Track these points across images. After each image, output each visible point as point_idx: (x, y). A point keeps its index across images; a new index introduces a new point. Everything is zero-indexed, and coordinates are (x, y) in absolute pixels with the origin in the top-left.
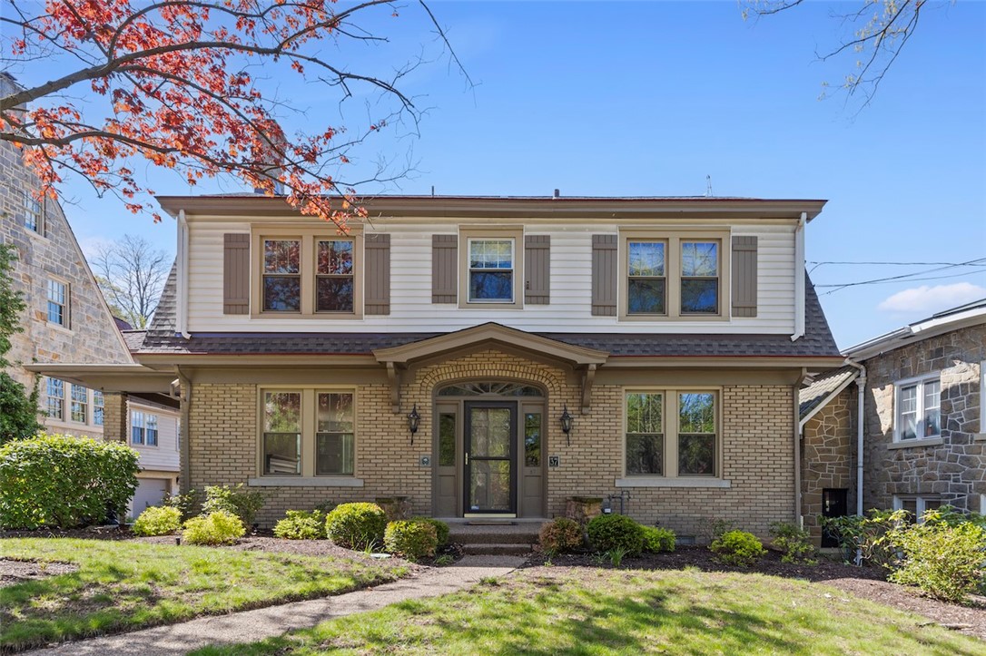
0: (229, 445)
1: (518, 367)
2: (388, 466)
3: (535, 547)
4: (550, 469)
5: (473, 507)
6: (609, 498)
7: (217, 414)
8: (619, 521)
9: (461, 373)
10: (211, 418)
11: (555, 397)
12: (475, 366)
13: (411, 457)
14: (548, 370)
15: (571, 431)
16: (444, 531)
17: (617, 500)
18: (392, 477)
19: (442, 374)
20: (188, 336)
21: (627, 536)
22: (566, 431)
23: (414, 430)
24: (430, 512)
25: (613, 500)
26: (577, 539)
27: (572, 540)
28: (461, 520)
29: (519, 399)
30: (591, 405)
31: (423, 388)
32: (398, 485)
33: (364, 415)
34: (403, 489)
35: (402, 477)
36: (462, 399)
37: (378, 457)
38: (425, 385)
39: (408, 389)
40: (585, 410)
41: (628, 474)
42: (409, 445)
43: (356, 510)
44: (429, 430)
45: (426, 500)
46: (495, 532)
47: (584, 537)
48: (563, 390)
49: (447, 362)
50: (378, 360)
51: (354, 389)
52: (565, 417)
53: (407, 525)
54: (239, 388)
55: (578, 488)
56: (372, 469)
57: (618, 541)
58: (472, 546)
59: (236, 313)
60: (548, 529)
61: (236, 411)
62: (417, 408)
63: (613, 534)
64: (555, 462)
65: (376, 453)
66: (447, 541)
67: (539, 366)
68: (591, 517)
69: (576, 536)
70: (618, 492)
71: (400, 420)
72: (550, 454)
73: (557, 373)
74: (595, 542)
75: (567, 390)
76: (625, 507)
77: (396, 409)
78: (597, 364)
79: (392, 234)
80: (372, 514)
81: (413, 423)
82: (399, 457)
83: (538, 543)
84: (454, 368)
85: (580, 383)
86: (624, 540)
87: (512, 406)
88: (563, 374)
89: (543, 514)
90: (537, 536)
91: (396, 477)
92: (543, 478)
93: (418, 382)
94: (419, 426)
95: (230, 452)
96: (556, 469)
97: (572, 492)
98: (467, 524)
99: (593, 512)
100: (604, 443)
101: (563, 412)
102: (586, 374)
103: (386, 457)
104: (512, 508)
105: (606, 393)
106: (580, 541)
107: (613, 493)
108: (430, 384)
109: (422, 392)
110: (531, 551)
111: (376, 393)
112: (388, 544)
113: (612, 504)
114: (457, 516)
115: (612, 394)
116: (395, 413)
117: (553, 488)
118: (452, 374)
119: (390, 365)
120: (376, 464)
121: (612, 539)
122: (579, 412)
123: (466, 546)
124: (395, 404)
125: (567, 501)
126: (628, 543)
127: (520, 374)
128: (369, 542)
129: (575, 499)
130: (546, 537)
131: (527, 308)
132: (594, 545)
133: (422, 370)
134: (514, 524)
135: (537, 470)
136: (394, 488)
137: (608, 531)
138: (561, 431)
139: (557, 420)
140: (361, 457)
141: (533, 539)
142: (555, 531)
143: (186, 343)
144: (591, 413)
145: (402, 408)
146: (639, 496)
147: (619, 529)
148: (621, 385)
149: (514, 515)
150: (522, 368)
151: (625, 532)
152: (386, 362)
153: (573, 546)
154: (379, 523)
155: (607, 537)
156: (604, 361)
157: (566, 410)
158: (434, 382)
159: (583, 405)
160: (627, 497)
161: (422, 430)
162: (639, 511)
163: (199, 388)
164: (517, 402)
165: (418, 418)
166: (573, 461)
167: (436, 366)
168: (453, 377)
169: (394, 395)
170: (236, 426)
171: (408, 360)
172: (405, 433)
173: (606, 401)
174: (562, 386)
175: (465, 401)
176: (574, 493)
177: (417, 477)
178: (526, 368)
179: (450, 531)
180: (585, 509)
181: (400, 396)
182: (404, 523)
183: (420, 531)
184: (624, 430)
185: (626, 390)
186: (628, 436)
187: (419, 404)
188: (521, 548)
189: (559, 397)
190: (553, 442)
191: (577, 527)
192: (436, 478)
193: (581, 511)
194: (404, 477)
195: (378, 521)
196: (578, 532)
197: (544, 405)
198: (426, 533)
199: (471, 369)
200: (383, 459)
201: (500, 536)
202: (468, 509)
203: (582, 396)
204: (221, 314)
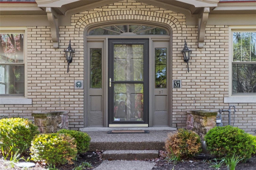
1: (149, 13)
2: (51, 89)
3: (162, 153)
4: (174, 90)
5: (116, 120)
6: (219, 111)
8: (233, 132)
9: (105, 18)
11: (177, 35)
12: (116, 12)
13: (68, 81)
14: (173, 15)
15: (190, 61)
16: (86, 141)
17: (225, 113)
18: (54, 97)
19: (91, 19)
21: (240, 145)
22: (186, 61)
23: (70, 61)
24: (82, 123)
25: (222, 113)
26: (197, 147)
27: (192, 148)
28: (106, 129)
29: (149, 37)
30: (205, 41)
31: (76, 29)
32: (58, 103)
33: (32, 50)
34: (62, 105)
35: (61, 97)
36: (107, 37)
37: (42, 82)
38: (79, 27)
39: (65, 30)
40: (201, 45)
41: (233, 93)
42: (66, 73)
43: (8, 124)
44: (81, 61)
45: (79, 114)
46: (130, 141)
47: (202, 145)
48: (183, 29)
49: (95, 9)
50: (39, 6)
51: (24, 31)
52: (185, 50)
53: (49, 138)
55: (196, 104)
56: (38, 91)
57: (232, 149)
58: (110, 152)
60: (172, 139)
62: (72, 44)
63: (228, 143)
64: (178, 84)
65: (41, 79)
66: (89, 149)
67: (165, 12)
68: (208, 128)
69: (196, 144)
70: (226, 107)
71: (59, 53)
72: (174, 78)
73: (179, 17)
74: (212, 150)
75: (187, 29)
76: (232, 119)
77: (56, 45)
78: (210, 8)
80: (23, 128)
81: (69, 56)
82: (59, 81)
83: (164, 150)
84: (100, 13)
85: (197, 24)
86: (237, 149)
87: (145, 43)
88: (184, 17)
89: (169, 124)
90: (163, 144)
91: (57, 97)
92: (169, 97)
93: (72, 24)
94: (74, 58)
96: (179, 90)
97: (191, 107)
98: (110, 132)
99: (209, 124)
100: (215, 69)
101: (183, 47)
102: (201, 17)
103: (49, 81)
104: (146, 119)
105: (216, 32)
106: (199, 149)
107: (222, 107)
108: (82, 26)
109: (76, 32)
110: (159, 156)
111: (41, 33)
112: (33, 154)
113: (222, 116)
114: (104, 126)
115: (221, 32)
116: (55, 49)
117: (176, 104)
118: (99, 19)
119: (49, 10)
120: (41, 87)
121: (227, 147)
122: (196, 47)
123: (105, 153)
124: (54, 41)
125: (187, 114)
126: (240, 150)
127: (151, 18)
128: (14, 154)
129: (194, 113)
130: (171, 146)
132: (212, 153)
133: (76, 15)
134: (146, 132)
135: (164, 91)
136: (55, 105)
137: (223, 141)
138: (183, 61)
139: (179, 52)
140: (30, 82)
141: (160, 146)
142: (178, 141)
144: (205, 47)
145: (60, 44)
146: (243, 110)
147: (233, 139)
148: (228, 26)
149: (147, 125)
150: (152, 13)
151: (238, 142)
152: (45, 8)
153: (193, 153)
154: (29, 136)
155: (222, 146)
156: (216, 5)
157: (186, 44)
158: (85, 25)
159: (199, 40)
160: (233, 110)
161: (76, 61)
162: (242, 121)
164: (148, 39)
165: (73, 52)
166: (191, 84)
167: (87, 12)
168: (99, 20)
169: (54, 34)
171: (63, 6)
172: (63, 63)
173: (217, 38)
174: (183, 26)
175: (109, 39)
176: (192, 108)
177: (73, 97)
178: (155, 13)
179: (92, 141)
180: (203, 122)
181: (59, 35)
182: (47, 136)
183: (60, 143)
184: (230, 60)
185: (232, 29)
186: (234, 65)
187: (74, 41)
188: (151, 154)
189: (181, 35)
190: (176, 69)
191: (197, 137)
192: (87, 97)
193: (199, 122)
194: (63, 97)
195: (27, 133)
196: (198, 141)
197: (169, 41)
198: (65, 145)
199: (113, 14)
200: (46, 83)
201: (133, 144)
202: (111, 121)
203: (199, 34)
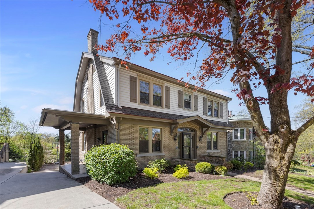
0: (132, 144)
1: (192, 125)
2: (170, 149)
7: (128, 134)
9: (183, 126)
10: (126, 135)
13: (174, 147)
14: (197, 126)
19: (179, 126)
20: (121, 108)
33: (164, 135)
34: (173, 155)
51: (161, 128)
52: (201, 137)
54: (134, 126)
55: (201, 153)
59: (134, 102)
61: (133, 133)
65: (167, 146)
71: (172, 137)
72: (197, 146)
79: (171, 87)
82: (172, 147)
85: (202, 130)
88: (199, 127)
91: (171, 152)
92: (195, 151)
95: (132, 146)
96: (198, 149)
100: (205, 143)
103: (169, 147)
107: (206, 154)
111: (167, 130)
116: (171, 135)
117: (198, 153)
118: (181, 126)
127: (193, 127)
131: (194, 111)
136: (171, 155)
138: (199, 140)
139: (199, 138)
140: (164, 147)
143: (121, 110)
156: (212, 126)
159: (203, 135)
163: (122, 125)
164: (191, 133)
166: (200, 147)
170: (133, 138)
172: (173, 140)
174: (199, 130)
175: (182, 133)
177: (175, 152)
189: (198, 132)
190: (198, 143)
194: (173, 152)
197: (195, 134)
204: (129, 102)
